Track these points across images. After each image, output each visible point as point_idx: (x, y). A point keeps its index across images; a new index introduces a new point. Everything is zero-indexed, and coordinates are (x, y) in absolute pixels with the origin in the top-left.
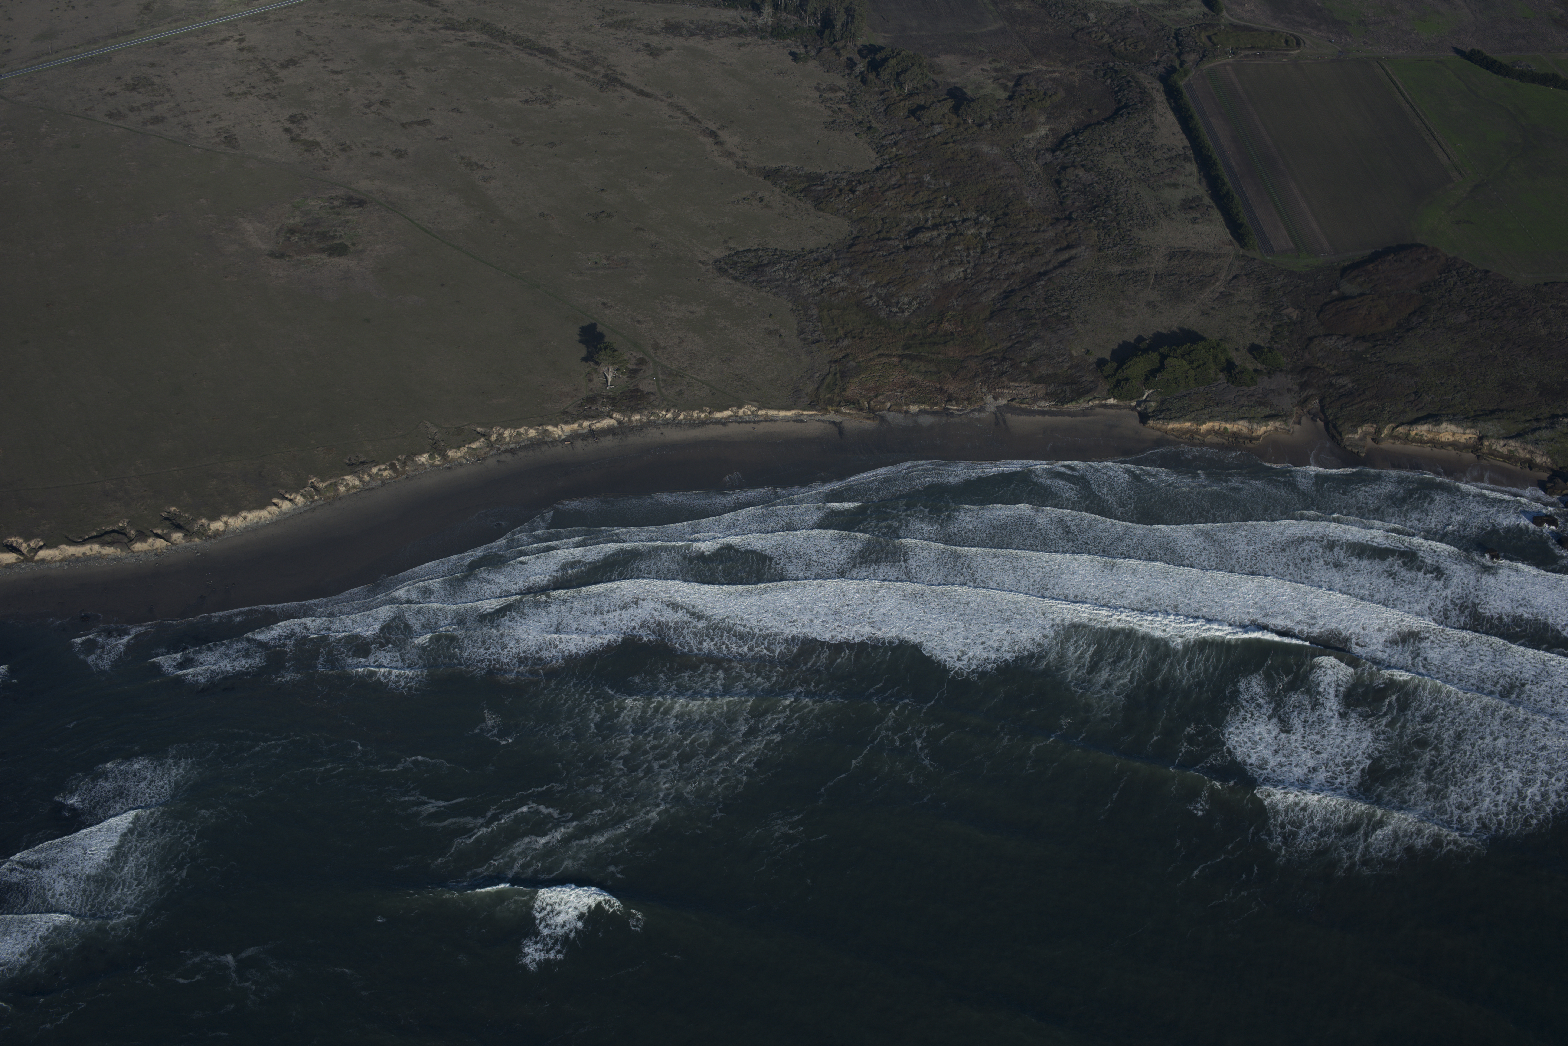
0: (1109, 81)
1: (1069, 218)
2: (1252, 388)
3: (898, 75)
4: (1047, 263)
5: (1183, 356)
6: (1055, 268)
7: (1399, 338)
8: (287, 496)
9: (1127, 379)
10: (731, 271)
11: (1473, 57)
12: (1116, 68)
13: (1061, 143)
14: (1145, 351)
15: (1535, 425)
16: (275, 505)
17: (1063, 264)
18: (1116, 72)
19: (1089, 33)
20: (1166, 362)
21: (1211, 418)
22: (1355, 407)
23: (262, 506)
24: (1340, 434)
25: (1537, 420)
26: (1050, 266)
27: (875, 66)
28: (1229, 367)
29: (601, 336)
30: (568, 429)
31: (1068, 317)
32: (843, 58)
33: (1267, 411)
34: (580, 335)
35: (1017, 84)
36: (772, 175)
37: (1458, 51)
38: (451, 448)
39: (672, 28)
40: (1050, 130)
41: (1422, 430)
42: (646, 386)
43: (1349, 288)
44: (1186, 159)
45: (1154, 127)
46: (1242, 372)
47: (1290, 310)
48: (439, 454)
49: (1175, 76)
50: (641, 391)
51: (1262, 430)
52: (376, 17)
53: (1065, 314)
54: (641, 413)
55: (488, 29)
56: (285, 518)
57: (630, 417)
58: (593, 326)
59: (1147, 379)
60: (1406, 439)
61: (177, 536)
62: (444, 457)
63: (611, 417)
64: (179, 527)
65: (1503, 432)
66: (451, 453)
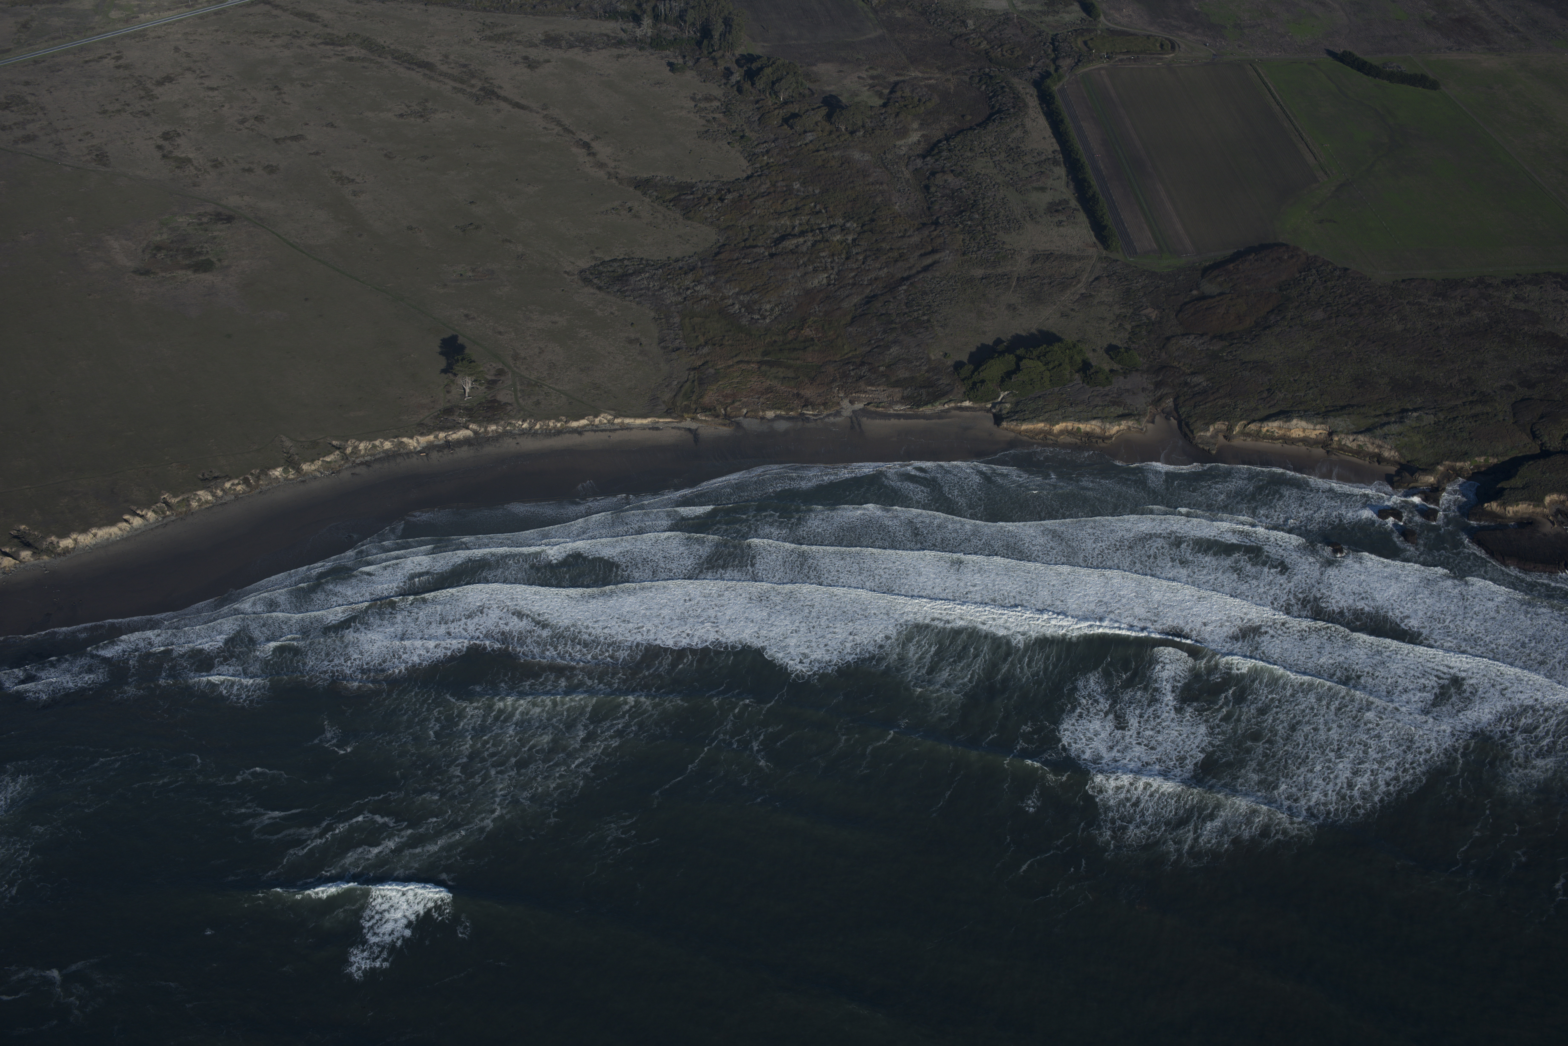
0: (984, 87)
1: (936, 223)
2: (1107, 388)
3: (773, 83)
4: (910, 268)
5: (1039, 358)
6: (918, 273)
7: (1256, 336)
8: (139, 512)
9: (983, 381)
10: (595, 281)
11: (1345, 58)
12: (992, 74)
13: (932, 149)
14: (1001, 353)
15: (1385, 419)
16: (126, 521)
17: (926, 269)
18: (991, 77)
19: (967, 40)
20: (1021, 364)
21: (1065, 419)
22: (1208, 405)
23: (112, 523)
24: (1192, 432)
25: (1387, 415)
26: (914, 271)
27: (751, 76)
28: (1086, 367)
29: (462, 348)
30: (424, 440)
31: (928, 321)
32: (721, 68)
33: (1120, 410)
34: (440, 347)
35: (892, 92)
36: (642, 185)
37: (1330, 53)
38: (305, 462)
39: (552, 41)
40: (923, 136)
41: (1273, 426)
42: (504, 396)
43: (1209, 288)
44: (1056, 163)
45: (1025, 132)
46: (1097, 372)
47: (1149, 310)
48: (293, 468)
49: (1048, 81)
50: (499, 402)
51: (1114, 429)
52: (256, 33)
53: (926, 318)
54: (497, 424)
55: (368, 44)
56: (136, 534)
57: (486, 428)
58: (454, 338)
59: (1003, 380)
60: (1257, 435)
61: (26, 554)
62: (298, 470)
63: (467, 428)
64: (27, 545)
65: (1352, 427)
66: (305, 467)
